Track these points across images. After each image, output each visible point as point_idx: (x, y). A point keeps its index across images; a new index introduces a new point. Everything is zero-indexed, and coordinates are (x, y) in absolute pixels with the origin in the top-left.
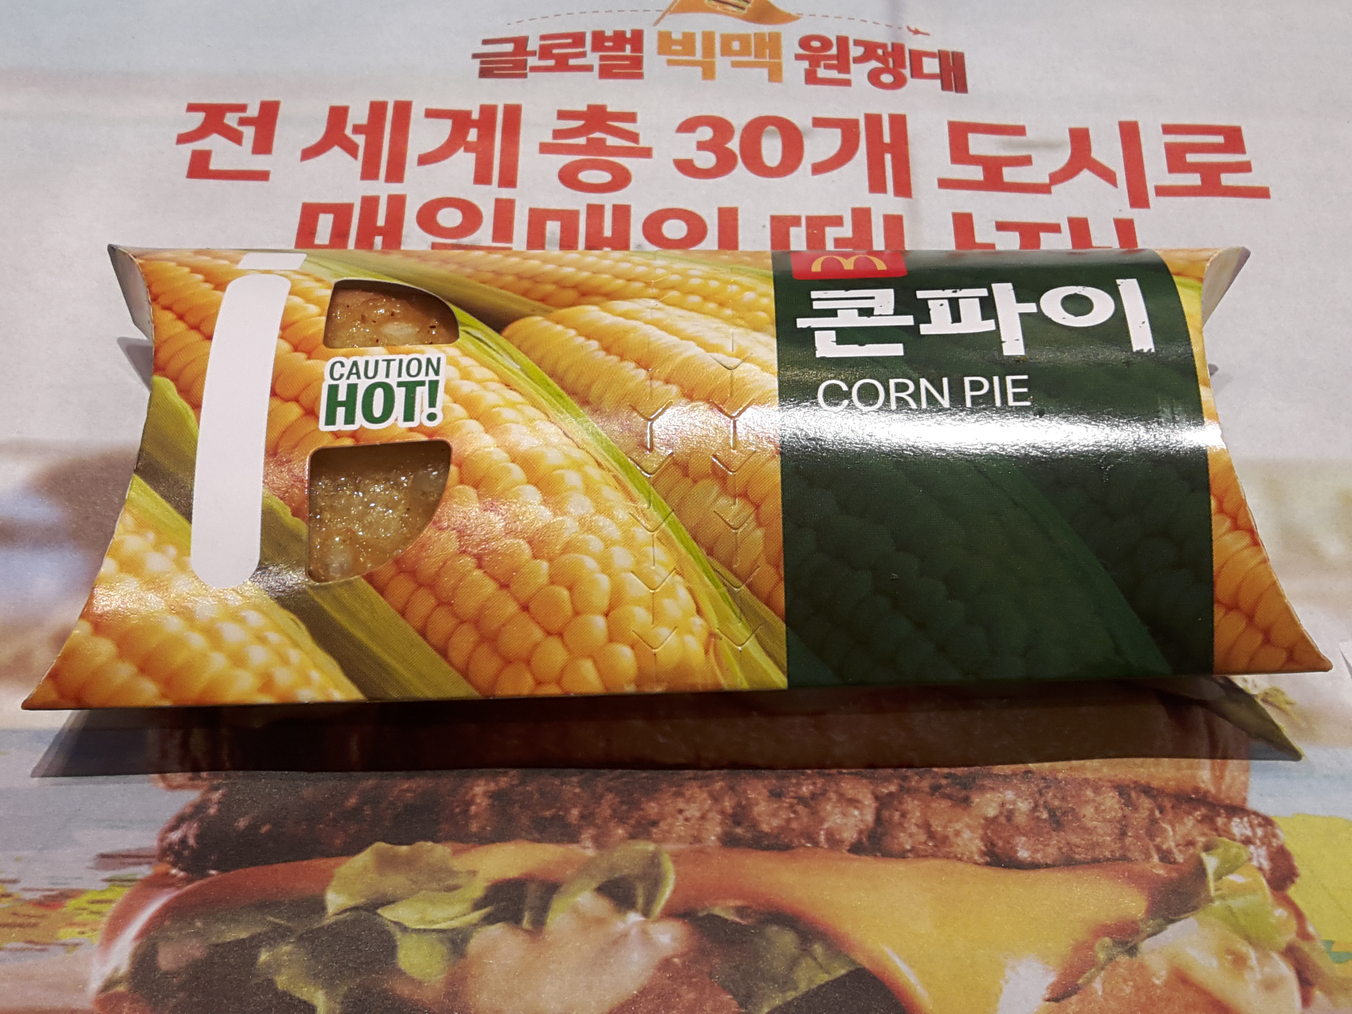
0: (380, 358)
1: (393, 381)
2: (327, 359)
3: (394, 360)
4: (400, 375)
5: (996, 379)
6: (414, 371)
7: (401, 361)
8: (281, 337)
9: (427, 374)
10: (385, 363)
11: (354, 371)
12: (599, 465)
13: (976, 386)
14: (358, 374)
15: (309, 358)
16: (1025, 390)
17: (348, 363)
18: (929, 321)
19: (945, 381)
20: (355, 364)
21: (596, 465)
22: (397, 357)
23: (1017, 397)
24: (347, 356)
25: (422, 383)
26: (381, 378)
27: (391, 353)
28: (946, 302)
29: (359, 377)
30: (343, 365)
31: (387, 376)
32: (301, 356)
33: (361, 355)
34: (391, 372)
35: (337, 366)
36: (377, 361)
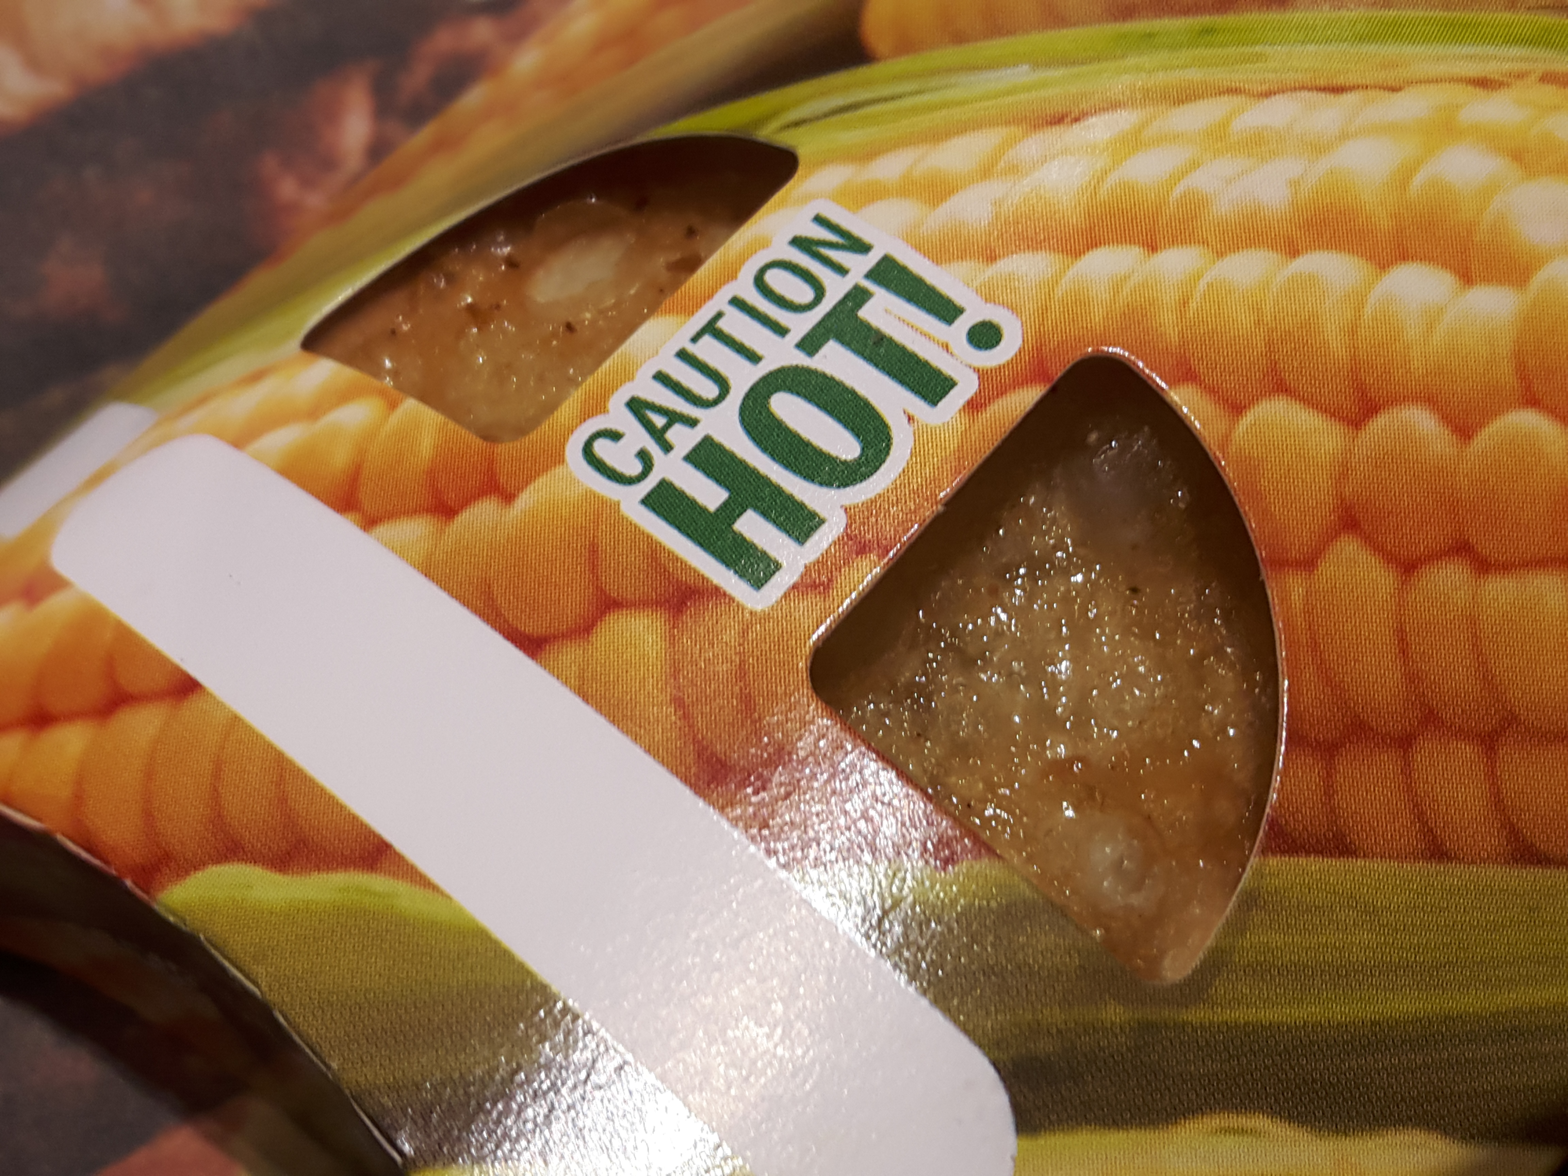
15: (508, 498)
24: (596, 406)
27: (690, 310)
32: (480, 514)
33: (627, 374)
35: (601, 448)
36: (683, 355)
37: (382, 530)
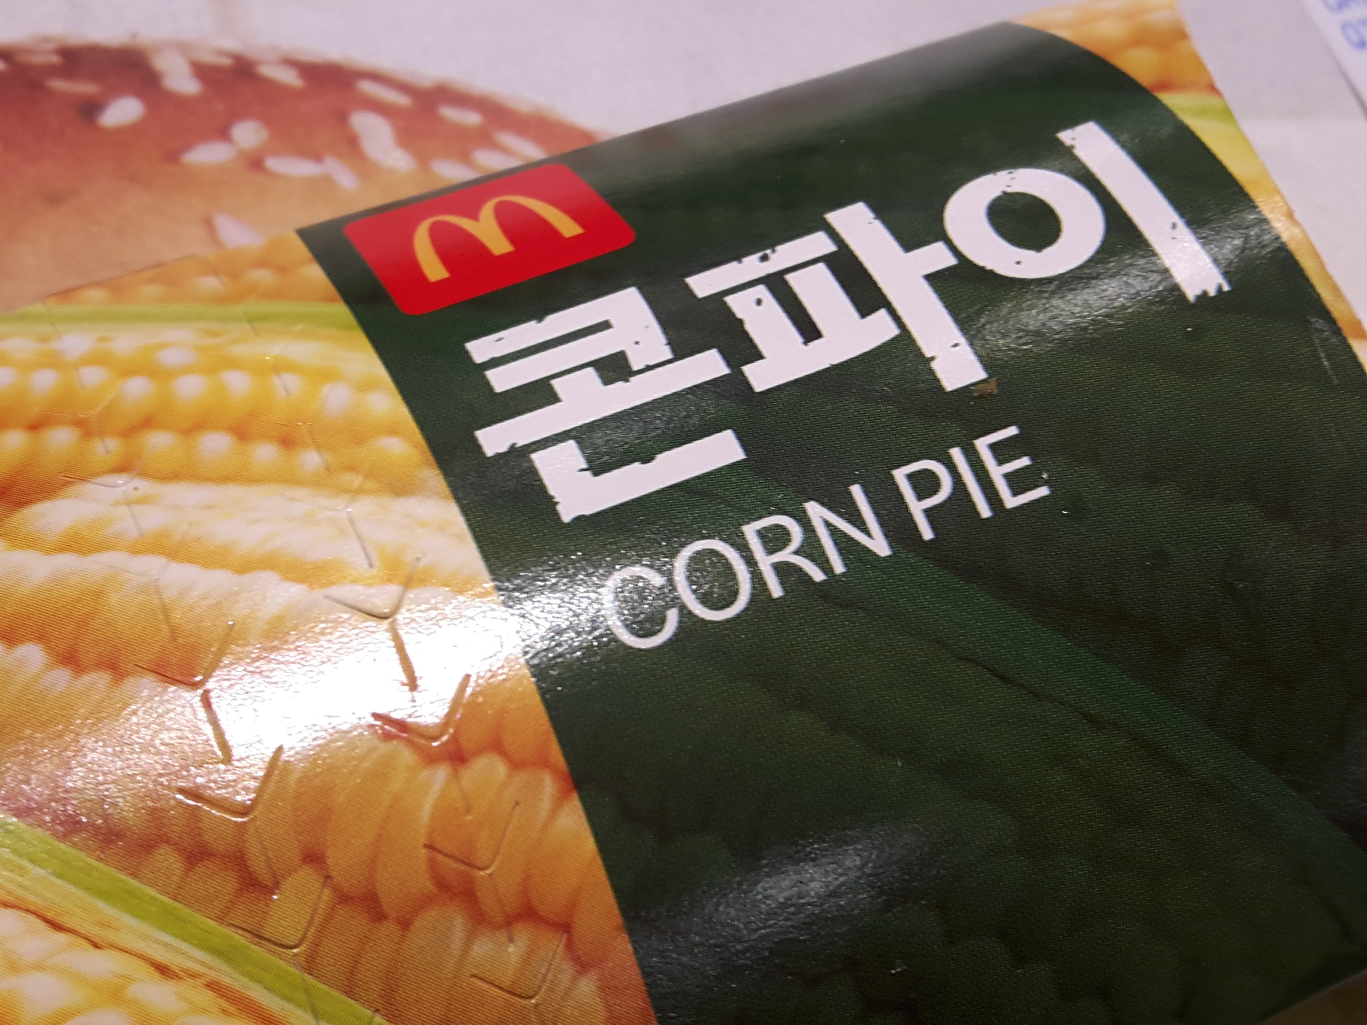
5: (956, 454)
13: (925, 485)
16: (1025, 461)
18: (756, 355)
19: (856, 491)
23: (1018, 482)
28: (761, 291)
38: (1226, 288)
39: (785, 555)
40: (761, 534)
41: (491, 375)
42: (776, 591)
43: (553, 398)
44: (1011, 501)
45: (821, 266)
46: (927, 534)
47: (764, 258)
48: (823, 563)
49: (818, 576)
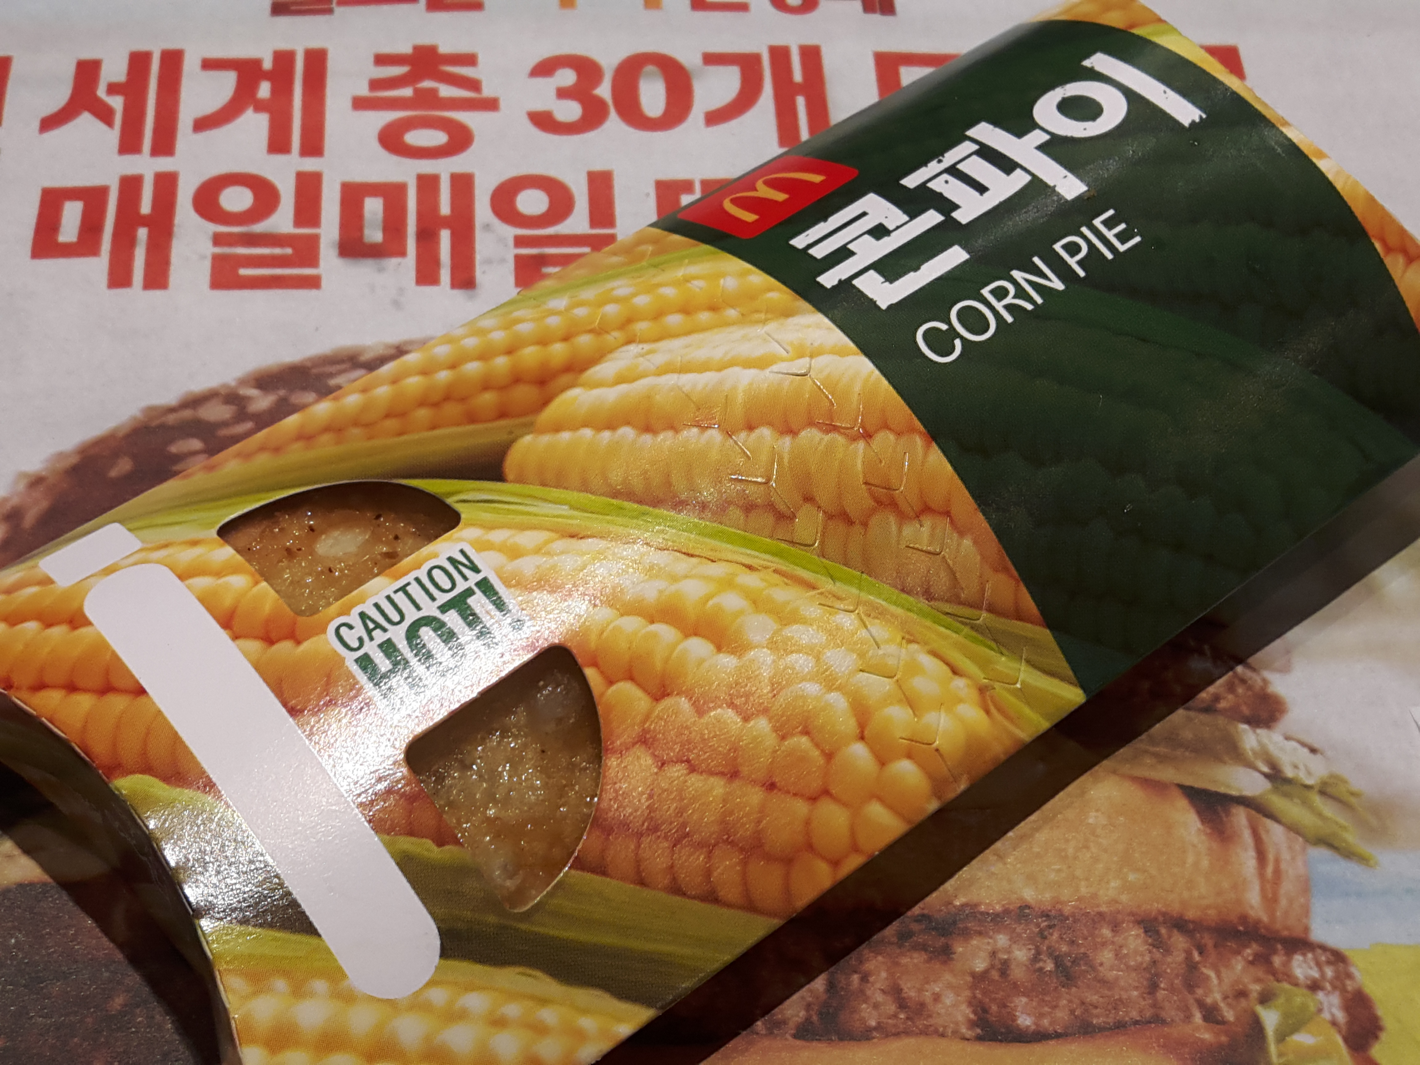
0: (390, 591)
1: (430, 609)
2: (324, 630)
3: (408, 584)
4: (433, 599)
5: (1084, 230)
6: (446, 584)
7: (418, 580)
8: (235, 637)
9: (465, 578)
10: (400, 593)
11: (371, 626)
12: (750, 567)
13: (1073, 249)
14: (378, 626)
15: (298, 643)
16: (1122, 226)
17: (354, 619)
18: (956, 207)
19: (1036, 260)
20: (363, 616)
21: (747, 570)
22: (410, 578)
23: (1122, 237)
24: (346, 611)
25: (469, 592)
26: (412, 615)
27: (397, 578)
28: (946, 176)
29: (385, 630)
30: (350, 627)
31: (418, 608)
32: (285, 647)
33: (362, 600)
34: (418, 601)
35: (343, 631)
36: (388, 598)
37: (241, 642)
38: (1204, 116)
39: (1009, 300)
40: (992, 292)
41: (812, 251)
42: (1009, 319)
43: (852, 253)
44: (1122, 248)
45: (975, 157)
46: (1082, 274)
47: (940, 161)
48: (1030, 299)
49: (1029, 307)
